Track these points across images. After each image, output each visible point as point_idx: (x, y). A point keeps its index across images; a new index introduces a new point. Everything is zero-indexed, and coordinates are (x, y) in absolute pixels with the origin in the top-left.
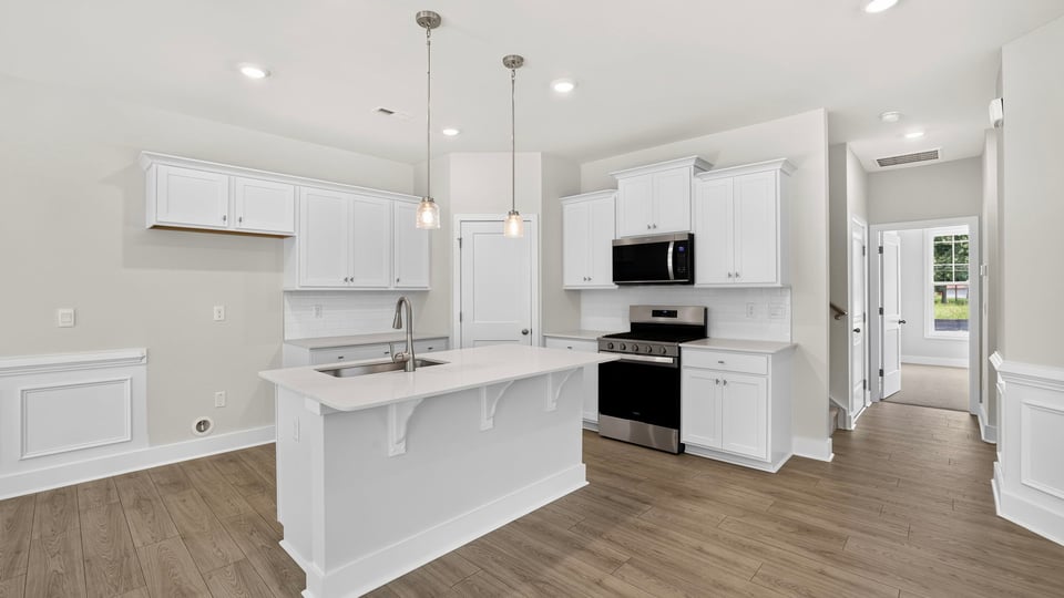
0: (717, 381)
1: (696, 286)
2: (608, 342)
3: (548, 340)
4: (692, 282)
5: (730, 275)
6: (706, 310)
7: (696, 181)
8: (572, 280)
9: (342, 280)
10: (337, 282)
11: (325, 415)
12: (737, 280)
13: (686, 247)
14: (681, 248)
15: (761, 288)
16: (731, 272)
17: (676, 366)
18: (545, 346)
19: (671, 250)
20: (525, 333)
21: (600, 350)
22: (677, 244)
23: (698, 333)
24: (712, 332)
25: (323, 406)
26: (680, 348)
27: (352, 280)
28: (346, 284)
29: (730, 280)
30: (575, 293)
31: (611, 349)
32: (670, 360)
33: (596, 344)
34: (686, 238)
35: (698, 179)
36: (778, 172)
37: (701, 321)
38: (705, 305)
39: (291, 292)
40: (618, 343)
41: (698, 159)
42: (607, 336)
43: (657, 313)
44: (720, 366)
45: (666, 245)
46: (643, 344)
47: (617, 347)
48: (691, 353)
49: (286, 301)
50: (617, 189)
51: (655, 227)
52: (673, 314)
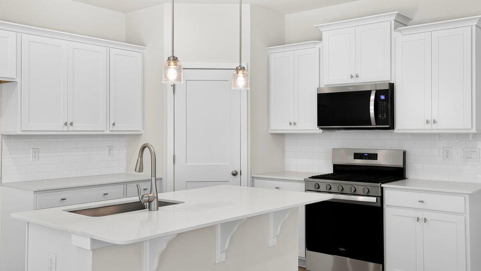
0: (418, 219)
1: (396, 131)
2: (315, 182)
3: (256, 181)
4: (392, 127)
5: (428, 122)
6: (404, 153)
7: (396, 34)
8: (279, 125)
9: (62, 124)
10: (56, 127)
11: (93, 250)
12: (434, 126)
13: (387, 96)
14: (383, 97)
15: (457, 134)
16: (429, 119)
17: (380, 205)
18: (253, 186)
19: (372, 97)
20: (235, 174)
21: (307, 190)
22: (378, 93)
23: (397, 174)
24: (409, 174)
25: (94, 241)
26: (382, 188)
27: (71, 124)
28: (65, 128)
29: (428, 126)
30: (280, 137)
31: (317, 189)
32: (373, 200)
33: (303, 185)
34: (387, 87)
35: (398, 34)
36: (474, 27)
37: (400, 164)
38: (406, 149)
39: (10, 136)
40: (323, 183)
41: (398, 15)
42: (313, 177)
43: (358, 156)
44: (421, 205)
45: (369, 93)
46: (348, 185)
47: (323, 188)
48: (393, 193)
49: (4, 144)
50: (321, 40)
51: (357, 76)
52: (374, 156)
